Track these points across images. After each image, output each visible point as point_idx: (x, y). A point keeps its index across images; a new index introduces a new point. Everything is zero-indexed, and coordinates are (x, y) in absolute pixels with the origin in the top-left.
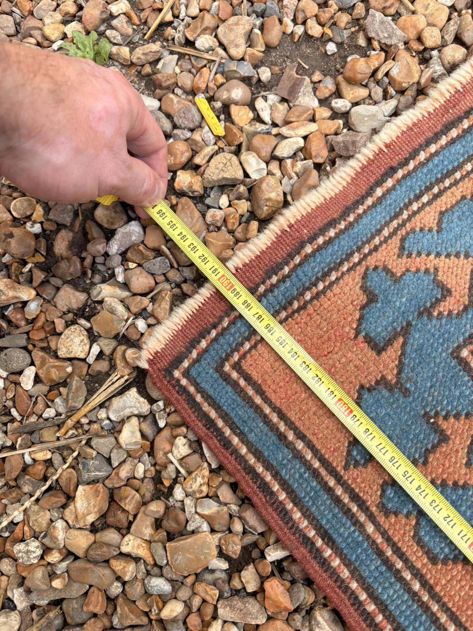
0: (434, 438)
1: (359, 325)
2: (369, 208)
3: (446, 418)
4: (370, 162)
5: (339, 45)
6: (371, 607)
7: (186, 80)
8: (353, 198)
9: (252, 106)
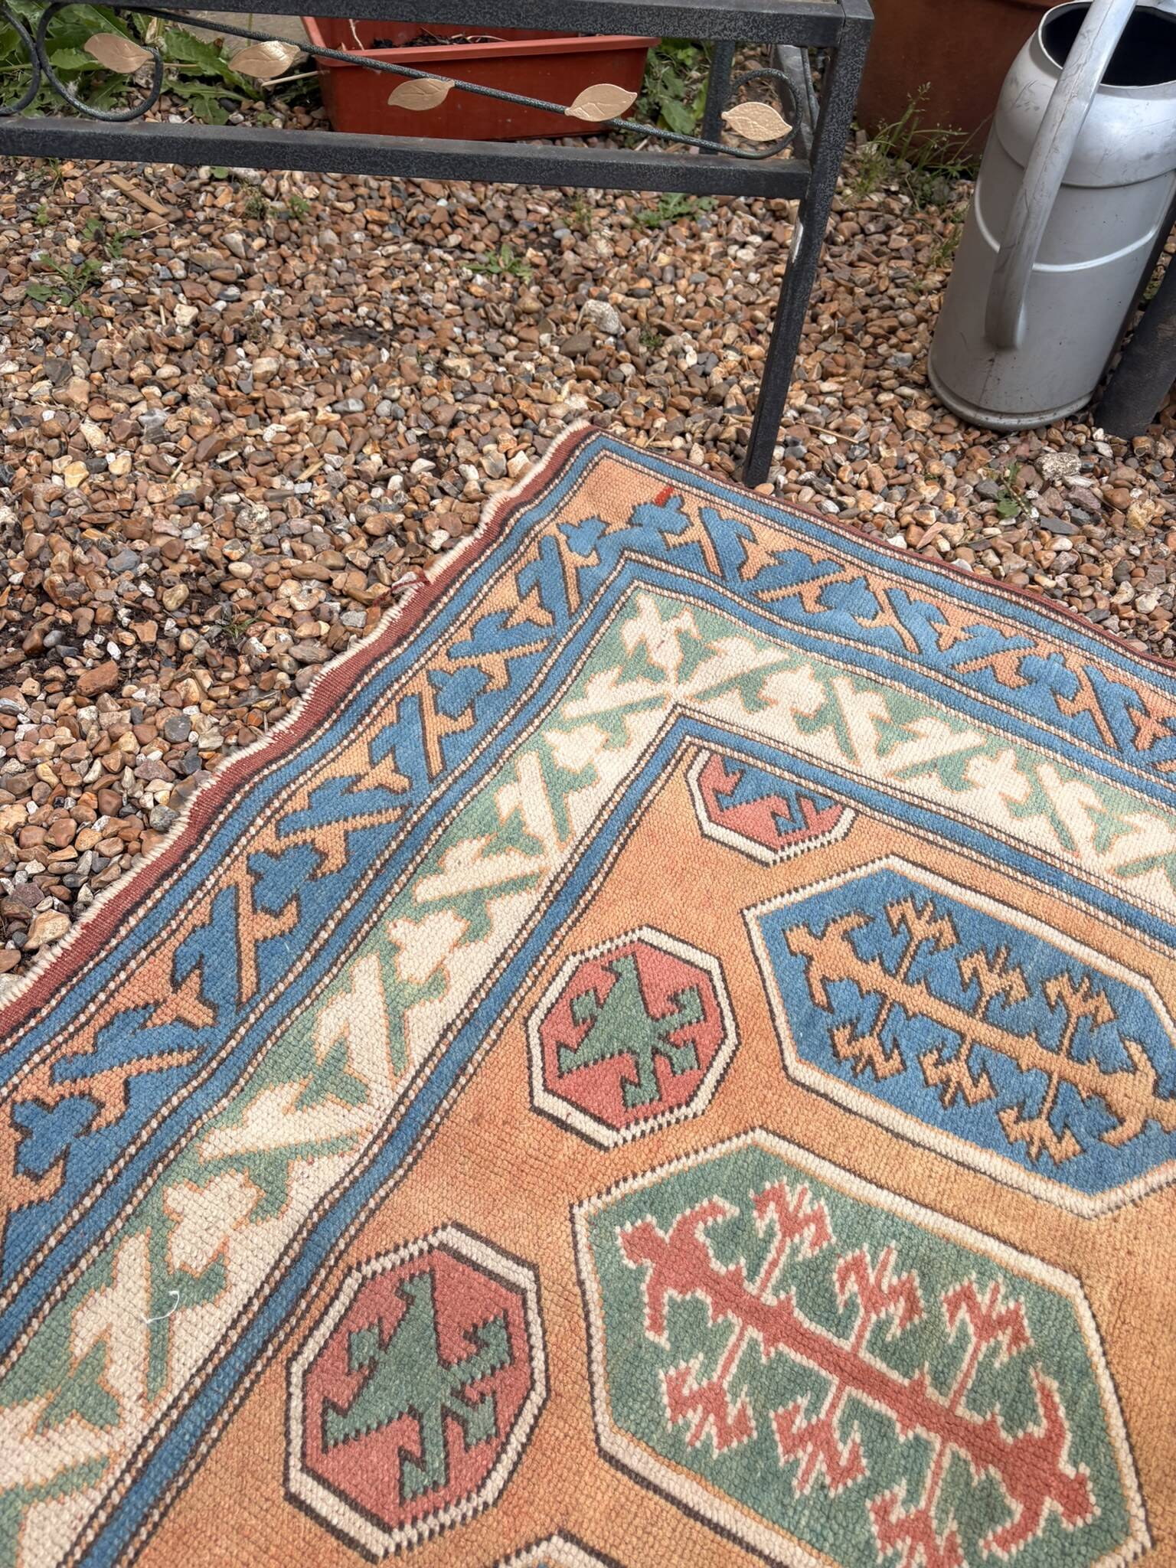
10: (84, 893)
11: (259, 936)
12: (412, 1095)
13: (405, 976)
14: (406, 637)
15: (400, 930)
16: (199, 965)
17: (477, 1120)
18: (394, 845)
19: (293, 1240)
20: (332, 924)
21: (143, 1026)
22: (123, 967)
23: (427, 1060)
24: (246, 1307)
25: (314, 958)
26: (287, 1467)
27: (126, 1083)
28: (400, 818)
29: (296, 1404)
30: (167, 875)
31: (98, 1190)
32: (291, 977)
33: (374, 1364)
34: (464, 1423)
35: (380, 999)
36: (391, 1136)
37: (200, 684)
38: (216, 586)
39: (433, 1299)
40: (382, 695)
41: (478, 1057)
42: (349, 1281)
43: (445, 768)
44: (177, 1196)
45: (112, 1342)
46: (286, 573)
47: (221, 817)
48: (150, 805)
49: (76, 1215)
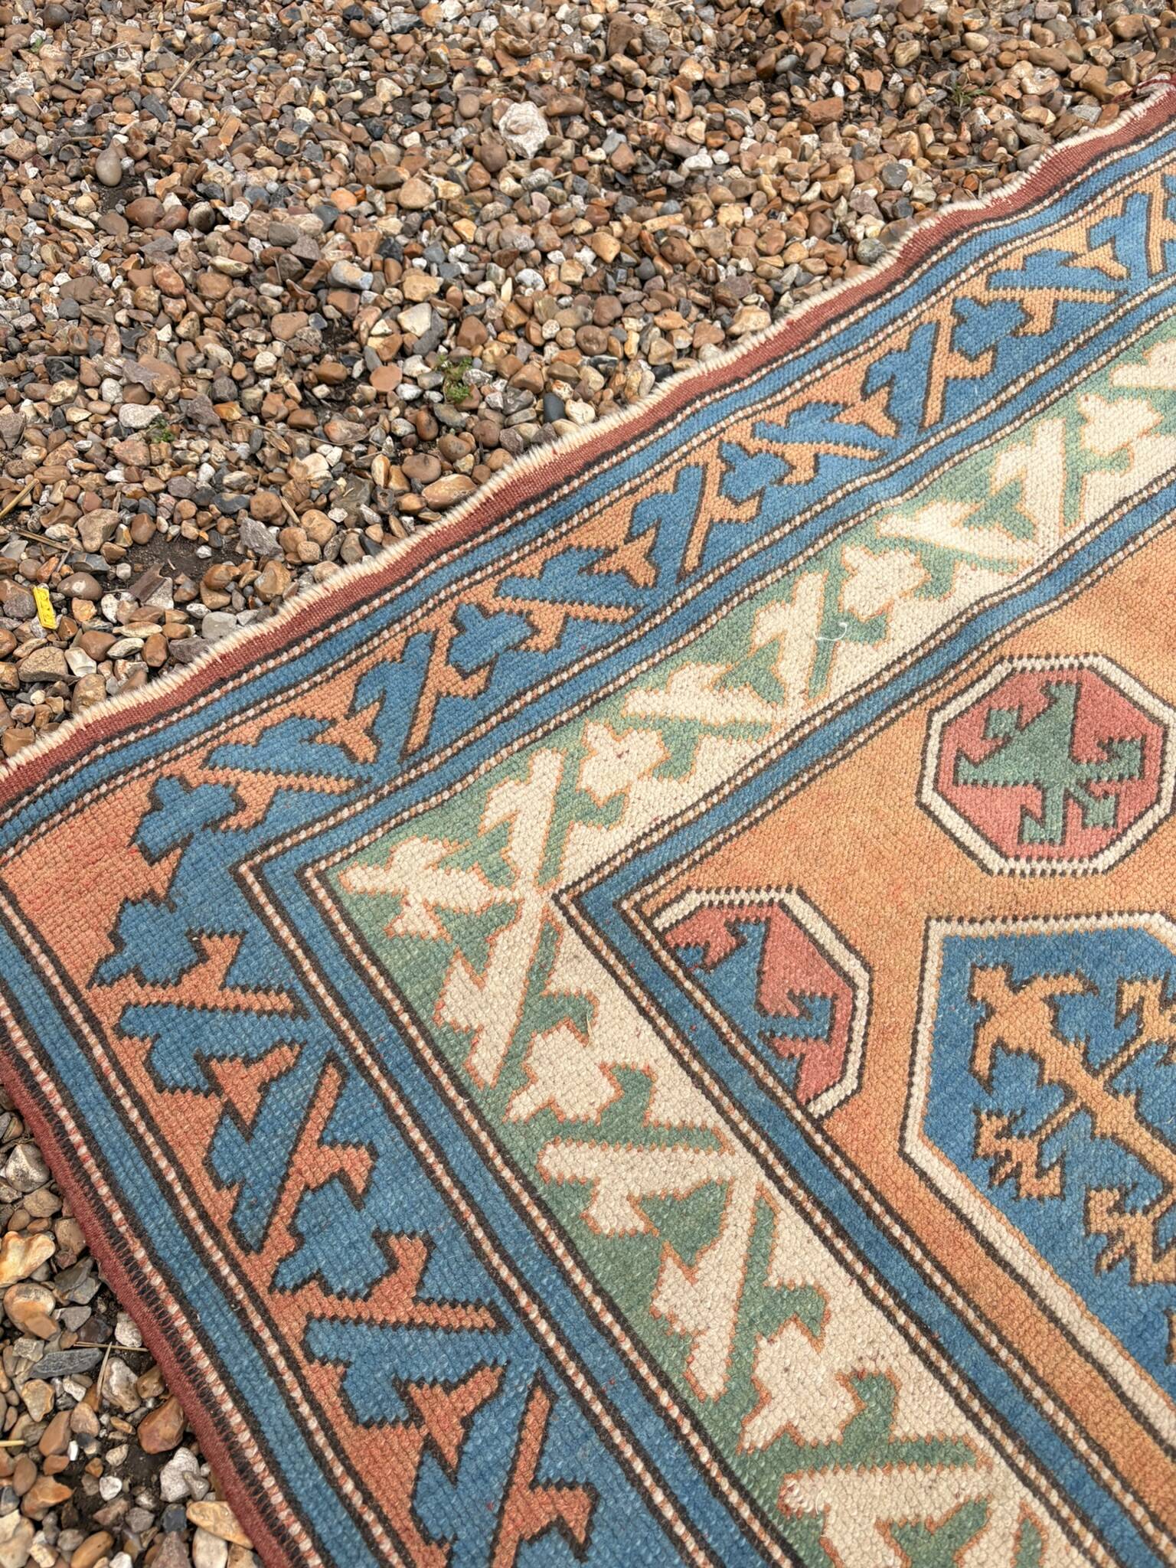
0: (194, 956)
1: (137, 832)
2: (186, 716)
3: (210, 937)
4: (202, 672)
5: (216, 550)
6: (76, 1138)
7: (31, 568)
8: (171, 705)
9: (97, 603)
10: (785, 299)
11: (951, 374)
12: (1078, 545)
13: (1088, 445)
14: (1145, 137)
15: (1089, 404)
16: (890, 383)
17: (1141, 582)
18: (1102, 325)
19: (953, 620)
20: (1022, 383)
21: (832, 419)
22: (820, 366)
23: (1098, 522)
24: (900, 660)
25: (999, 408)
26: (920, 785)
27: (816, 456)
28: (1112, 301)
29: (934, 745)
30: (871, 298)
31: (787, 528)
32: (974, 418)
33: (1008, 739)
34: (1085, 808)
35: (1061, 459)
36: (1049, 574)
37: (921, 139)
38: (946, 53)
39: (1076, 708)
40: (1111, 185)
41: (1150, 533)
42: (999, 667)
43: (1165, 269)
44: (852, 554)
45: (785, 644)
46: (1023, 53)
47: (934, 258)
48: (860, 236)
49: (767, 541)
